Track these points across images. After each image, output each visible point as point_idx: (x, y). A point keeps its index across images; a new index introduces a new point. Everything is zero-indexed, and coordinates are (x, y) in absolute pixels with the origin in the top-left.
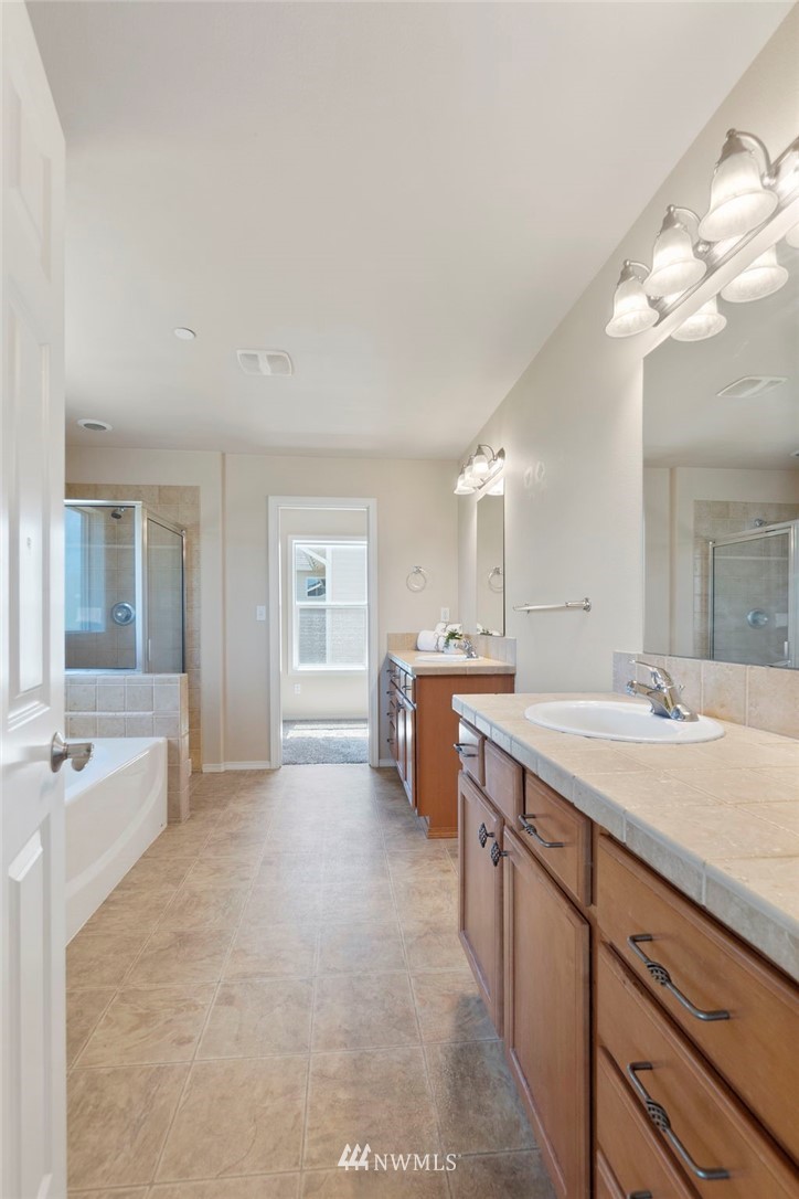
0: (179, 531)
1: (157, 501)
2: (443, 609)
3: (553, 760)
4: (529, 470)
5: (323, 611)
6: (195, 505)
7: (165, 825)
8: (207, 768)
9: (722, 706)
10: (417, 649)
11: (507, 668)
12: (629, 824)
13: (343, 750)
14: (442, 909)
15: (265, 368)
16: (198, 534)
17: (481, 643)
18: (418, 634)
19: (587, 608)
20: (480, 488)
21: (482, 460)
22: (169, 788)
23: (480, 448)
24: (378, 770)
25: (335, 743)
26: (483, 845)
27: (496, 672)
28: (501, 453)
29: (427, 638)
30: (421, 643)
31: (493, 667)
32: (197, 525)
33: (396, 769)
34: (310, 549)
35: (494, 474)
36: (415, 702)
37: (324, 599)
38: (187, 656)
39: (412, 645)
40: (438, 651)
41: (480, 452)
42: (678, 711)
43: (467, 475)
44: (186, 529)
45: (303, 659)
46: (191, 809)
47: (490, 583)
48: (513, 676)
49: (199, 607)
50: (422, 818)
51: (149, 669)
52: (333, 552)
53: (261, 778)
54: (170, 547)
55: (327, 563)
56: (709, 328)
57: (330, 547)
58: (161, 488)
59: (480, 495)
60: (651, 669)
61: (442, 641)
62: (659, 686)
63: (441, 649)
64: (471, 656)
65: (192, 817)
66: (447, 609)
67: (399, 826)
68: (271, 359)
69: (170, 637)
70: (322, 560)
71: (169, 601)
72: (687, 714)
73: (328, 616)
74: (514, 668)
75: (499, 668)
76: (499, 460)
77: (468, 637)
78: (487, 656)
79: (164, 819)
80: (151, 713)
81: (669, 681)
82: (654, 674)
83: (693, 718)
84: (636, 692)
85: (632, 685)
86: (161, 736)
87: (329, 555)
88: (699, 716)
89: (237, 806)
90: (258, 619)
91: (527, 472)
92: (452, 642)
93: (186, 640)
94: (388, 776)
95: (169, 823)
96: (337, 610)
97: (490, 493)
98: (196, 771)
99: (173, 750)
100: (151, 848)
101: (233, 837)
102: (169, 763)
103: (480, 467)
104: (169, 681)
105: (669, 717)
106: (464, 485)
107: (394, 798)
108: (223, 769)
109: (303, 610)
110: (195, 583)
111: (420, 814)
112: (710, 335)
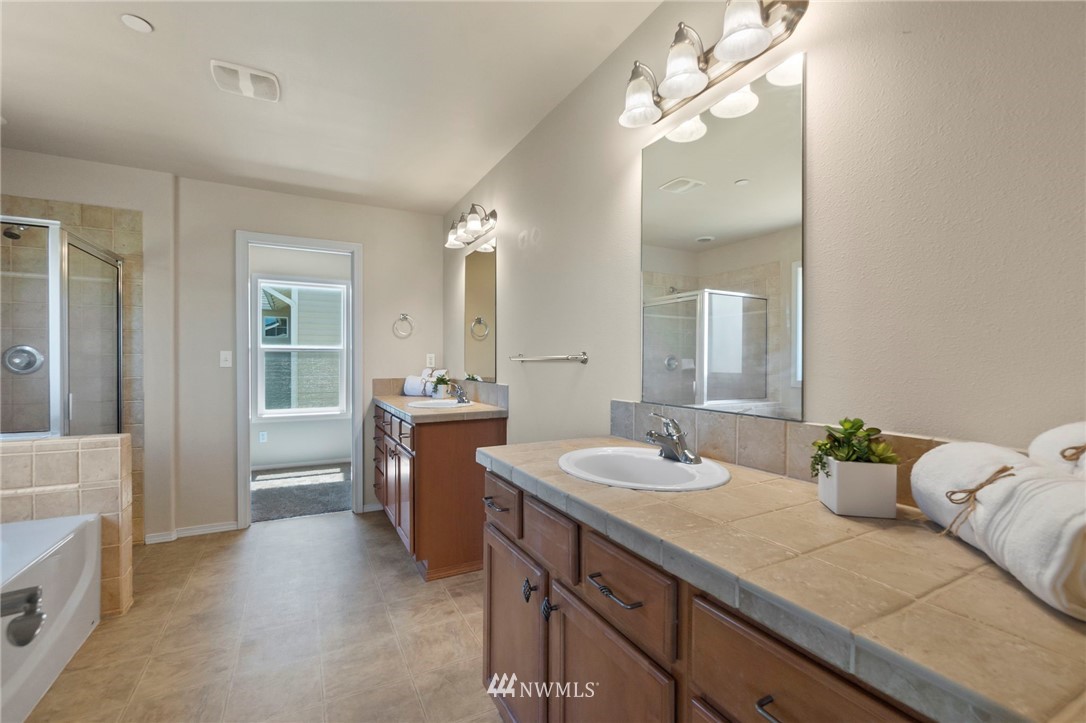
0: (113, 260)
1: (78, 222)
2: (428, 355)
3: (629, 522)
4: (523, 234)
5: (288, 354)
6: (136, 231)
7: (97, 623)
8: (151, 539)
9: (715, 448)
10: (403, 394)
11: (500, 412)
12: (742, 591)
13: (321, 498)
14: (453, 654)
15: (247, 88)
16: (142, 266)
17: (470, 388)
18: (405, 380)
19: (584, 362)
20: (469, 244)
21: (474, 219)
22: (104, 575)
23: (473, 206)
24: (363, 516)
25: (312, 491)
26: (528, 600)
27: (491, 417)
28: (493, 214)
29: (413, 384)
30: (408, 388)
31: (488, 412)
32: (139, 257)
33: (383, 513)
34: (276, 290)
35: (487, 232)
36: (413, 450)
37: (288, 341)
38: (124, 411)
39: (398, 390)
40: (425, 395)
41: (473, 210)
42: (686, 455)
43: (460, 231)
44: (123, 259)
45: (270, 405)
46: (135, 594)
47: (472, 331)
48: (505, 419)
49: (142, 352)
50: (419, 563)
51: (69, 430)
52: (300, 293)
53: (225, 542)
54: (100, 280)
55: (293, 303)
56: (692, 134)
57: (295, 287)
58: (83, 208)
59: (470, 250)
60: (664, 420)
61: (430, 388)
62: (670, 434)
63: (428, 393)
64: (463, 401)
65: (136, 604)
66: (433, 355)
67: (394, 573)
68: (255, 78)
69: (99, 388)
70: (287, 300)
71: (96, 343)
72: (692, 457)
73: (294, 360)
74: (507, 412)
75: (493, 413)
76: (492, 221)
77: (454, 381)
78: (476, 400)
79: (95, 614)
80: (76, 485)
81: (678, 431)
82: (668, 424)
83: (697, 461)
84: (654, 441)
85: (651, 435)
86: (92, 513)
87: (295, 296)
88: (702, 459)
89: (197, 581)
90: (222, 364)
91: (522, 235)
92: (442, 388)
93: (124, 392)
94: (378, 522)
95: (103, 617)
96: (302, 354)
97: (478, 250)
98: (138, 546)
99: (108, 528)
100: (78, 656)
101: (199, 619)
102: (103, 544)
103: (474, 224)
104: (105, 444)
105: (679, 461)
106: (453, 240)
107: (384, 544)
108: (174, 537)
109: (269, 354)
110: (135, 325)
111: (418, 559)
112: (692, 139)
